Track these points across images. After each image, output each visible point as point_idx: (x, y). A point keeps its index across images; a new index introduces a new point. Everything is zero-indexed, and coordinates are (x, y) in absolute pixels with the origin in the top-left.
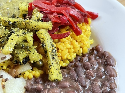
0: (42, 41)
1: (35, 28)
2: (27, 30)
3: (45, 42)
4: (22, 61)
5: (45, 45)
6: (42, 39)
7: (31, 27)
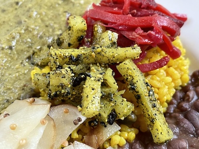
0: (128, 80)
1: (112, 60)
2: (98, 64)
3: (135, 81)
4: (106, 121)
5: (135, 85)
6: (130, 76)
7: (105, 60)
